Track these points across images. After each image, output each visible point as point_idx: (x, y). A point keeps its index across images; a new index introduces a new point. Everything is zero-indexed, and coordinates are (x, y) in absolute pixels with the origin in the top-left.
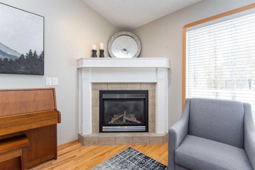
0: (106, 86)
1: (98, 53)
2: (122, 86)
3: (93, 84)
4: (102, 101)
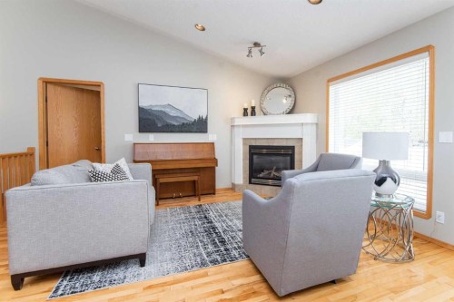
0: (255, 141)
1: (249, 111)
2: (269, 141)
3: (244, 139)
4: (251, 155)
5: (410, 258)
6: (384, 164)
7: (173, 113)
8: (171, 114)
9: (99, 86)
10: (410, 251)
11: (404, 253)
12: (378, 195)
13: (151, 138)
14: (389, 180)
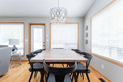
5: (20, 65)
6: (14, 46)
10: (20, 63)
11: (19, 64)
12: (13, 53)
14: (16, 49)
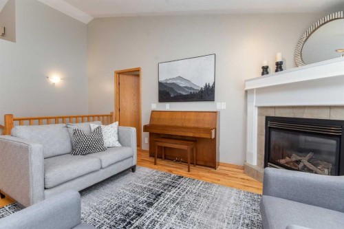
0: (273, 110)
2: (295, 110)
3: (260, 108)
7: (182, 84)
8: (181, 85)
9: (139, 70)
13: (168, 107)
